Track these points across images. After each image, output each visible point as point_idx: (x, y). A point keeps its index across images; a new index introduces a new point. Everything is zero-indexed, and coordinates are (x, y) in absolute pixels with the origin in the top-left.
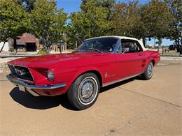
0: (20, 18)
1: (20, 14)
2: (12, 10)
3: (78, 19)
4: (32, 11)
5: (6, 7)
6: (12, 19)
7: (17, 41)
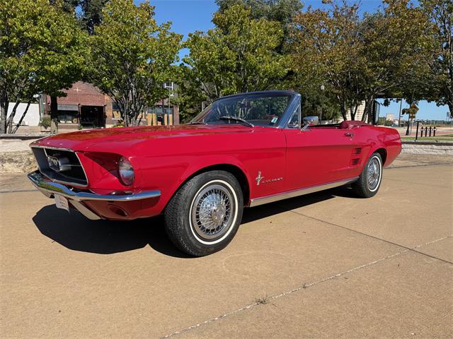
0: (68, 46)
1: (67, 35)
2: (48, 26)
3: (207, 48)
4: (97, 29)
5: (35, 18)
6: (50, 46)
7: (60, 100)
